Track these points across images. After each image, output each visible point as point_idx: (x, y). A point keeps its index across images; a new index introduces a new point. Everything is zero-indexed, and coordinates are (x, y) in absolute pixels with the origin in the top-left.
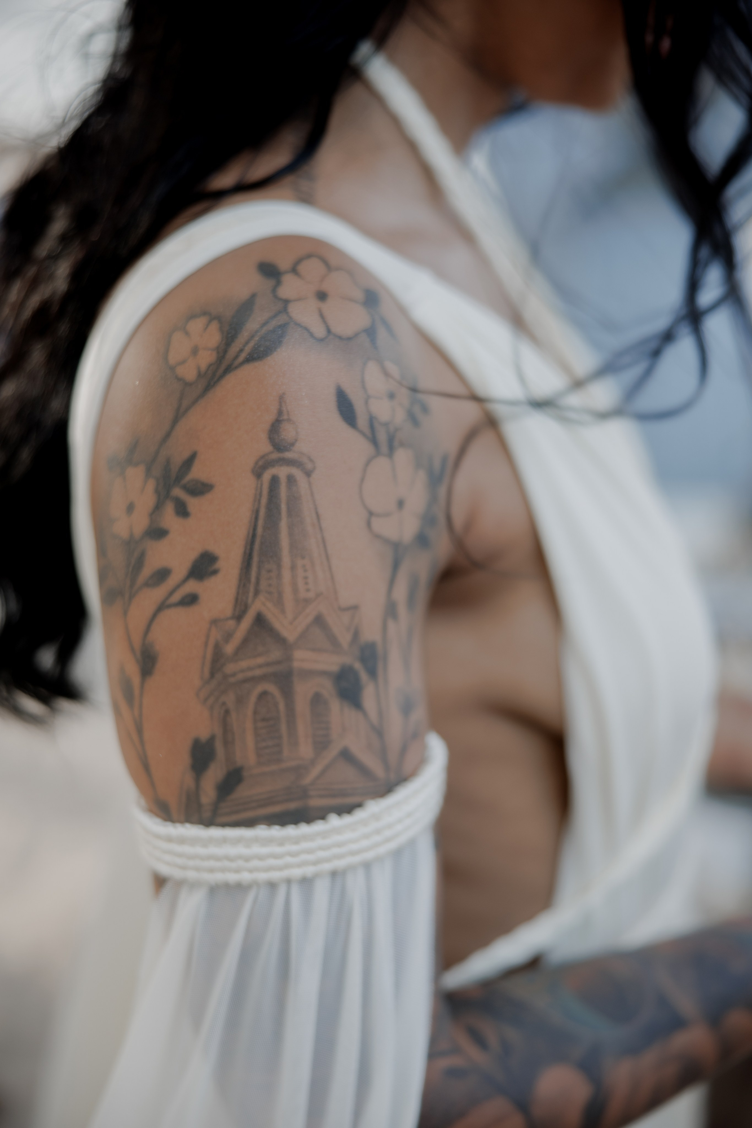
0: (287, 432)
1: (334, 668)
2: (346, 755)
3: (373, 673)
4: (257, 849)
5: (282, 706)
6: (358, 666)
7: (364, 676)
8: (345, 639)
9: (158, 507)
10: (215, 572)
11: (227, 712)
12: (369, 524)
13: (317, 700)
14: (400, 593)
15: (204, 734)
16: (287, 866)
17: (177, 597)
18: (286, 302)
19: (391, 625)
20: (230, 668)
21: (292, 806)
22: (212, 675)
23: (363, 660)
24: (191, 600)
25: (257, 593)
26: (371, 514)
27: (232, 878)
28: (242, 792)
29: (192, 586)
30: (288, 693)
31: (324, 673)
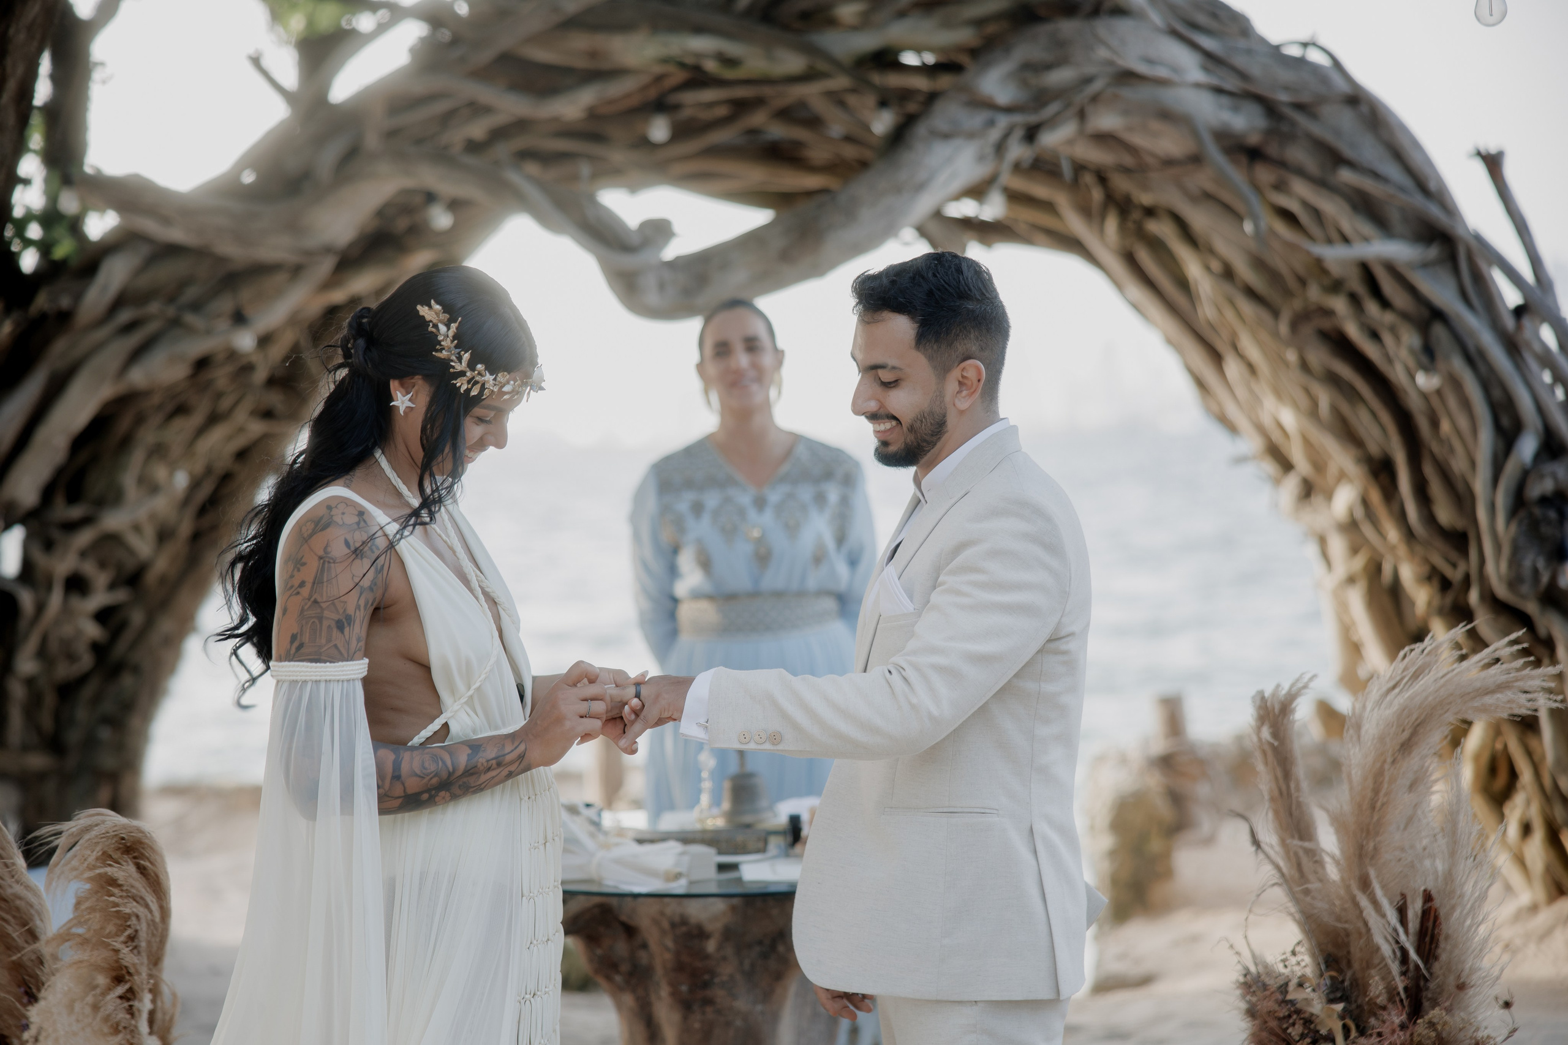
0: (329, 549)
1: (337, 619)
2: (336, 646)
3: (349, 625)
4: (303, 669)
5: (318, 626)
6: (344, 620)
7: (346, 624)
8: (341, 611)
9: (294, 570)
10: (305, 586)
11: (302, 626)
12: (353, 578)
13: (329, 627)
14: (362, 602)
15: (295, 632)
16: (311, 676)
17: (294, 593)
18: (332, 516)
19: (357, 611)
20: (305, 613)
21: (316, 657)
22: (300, 615)
23: (346, 619)
24: (298, 593)
25: (315, 592)
26: (353, 575)
27: (295, 678)
28: (302, 650)
29: (299, 590)
30: (321, 622)
31: (332, 619)
